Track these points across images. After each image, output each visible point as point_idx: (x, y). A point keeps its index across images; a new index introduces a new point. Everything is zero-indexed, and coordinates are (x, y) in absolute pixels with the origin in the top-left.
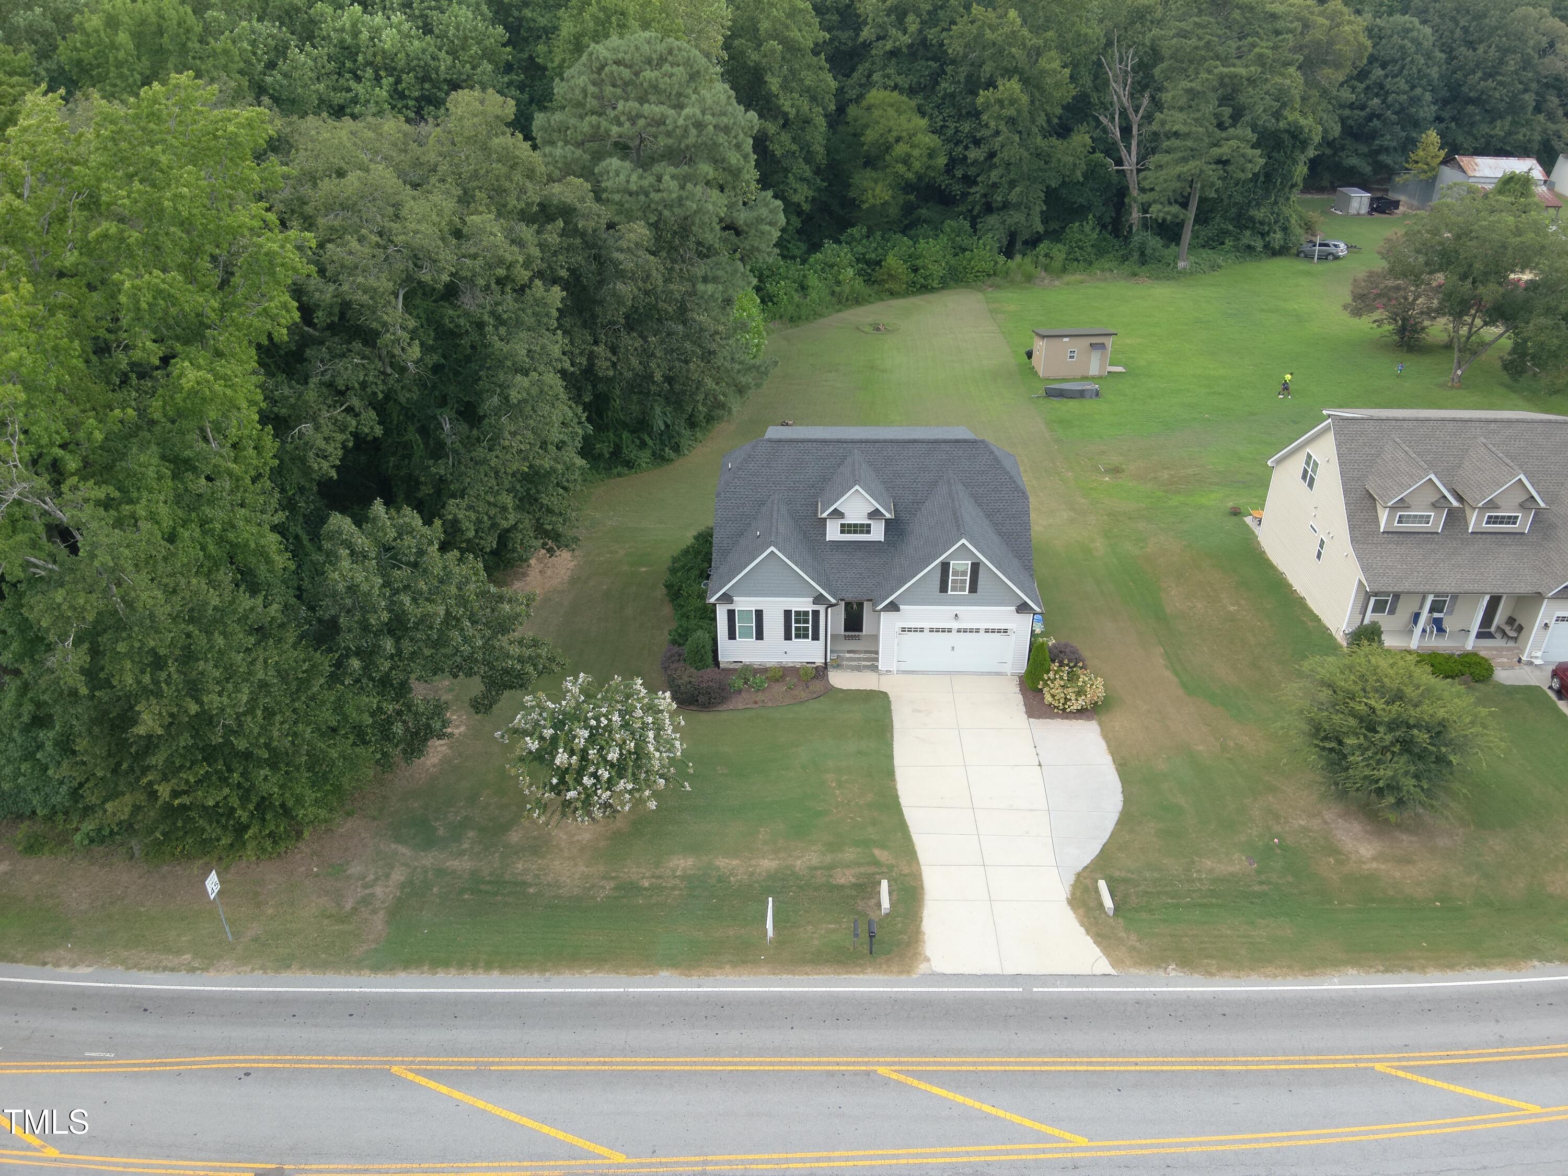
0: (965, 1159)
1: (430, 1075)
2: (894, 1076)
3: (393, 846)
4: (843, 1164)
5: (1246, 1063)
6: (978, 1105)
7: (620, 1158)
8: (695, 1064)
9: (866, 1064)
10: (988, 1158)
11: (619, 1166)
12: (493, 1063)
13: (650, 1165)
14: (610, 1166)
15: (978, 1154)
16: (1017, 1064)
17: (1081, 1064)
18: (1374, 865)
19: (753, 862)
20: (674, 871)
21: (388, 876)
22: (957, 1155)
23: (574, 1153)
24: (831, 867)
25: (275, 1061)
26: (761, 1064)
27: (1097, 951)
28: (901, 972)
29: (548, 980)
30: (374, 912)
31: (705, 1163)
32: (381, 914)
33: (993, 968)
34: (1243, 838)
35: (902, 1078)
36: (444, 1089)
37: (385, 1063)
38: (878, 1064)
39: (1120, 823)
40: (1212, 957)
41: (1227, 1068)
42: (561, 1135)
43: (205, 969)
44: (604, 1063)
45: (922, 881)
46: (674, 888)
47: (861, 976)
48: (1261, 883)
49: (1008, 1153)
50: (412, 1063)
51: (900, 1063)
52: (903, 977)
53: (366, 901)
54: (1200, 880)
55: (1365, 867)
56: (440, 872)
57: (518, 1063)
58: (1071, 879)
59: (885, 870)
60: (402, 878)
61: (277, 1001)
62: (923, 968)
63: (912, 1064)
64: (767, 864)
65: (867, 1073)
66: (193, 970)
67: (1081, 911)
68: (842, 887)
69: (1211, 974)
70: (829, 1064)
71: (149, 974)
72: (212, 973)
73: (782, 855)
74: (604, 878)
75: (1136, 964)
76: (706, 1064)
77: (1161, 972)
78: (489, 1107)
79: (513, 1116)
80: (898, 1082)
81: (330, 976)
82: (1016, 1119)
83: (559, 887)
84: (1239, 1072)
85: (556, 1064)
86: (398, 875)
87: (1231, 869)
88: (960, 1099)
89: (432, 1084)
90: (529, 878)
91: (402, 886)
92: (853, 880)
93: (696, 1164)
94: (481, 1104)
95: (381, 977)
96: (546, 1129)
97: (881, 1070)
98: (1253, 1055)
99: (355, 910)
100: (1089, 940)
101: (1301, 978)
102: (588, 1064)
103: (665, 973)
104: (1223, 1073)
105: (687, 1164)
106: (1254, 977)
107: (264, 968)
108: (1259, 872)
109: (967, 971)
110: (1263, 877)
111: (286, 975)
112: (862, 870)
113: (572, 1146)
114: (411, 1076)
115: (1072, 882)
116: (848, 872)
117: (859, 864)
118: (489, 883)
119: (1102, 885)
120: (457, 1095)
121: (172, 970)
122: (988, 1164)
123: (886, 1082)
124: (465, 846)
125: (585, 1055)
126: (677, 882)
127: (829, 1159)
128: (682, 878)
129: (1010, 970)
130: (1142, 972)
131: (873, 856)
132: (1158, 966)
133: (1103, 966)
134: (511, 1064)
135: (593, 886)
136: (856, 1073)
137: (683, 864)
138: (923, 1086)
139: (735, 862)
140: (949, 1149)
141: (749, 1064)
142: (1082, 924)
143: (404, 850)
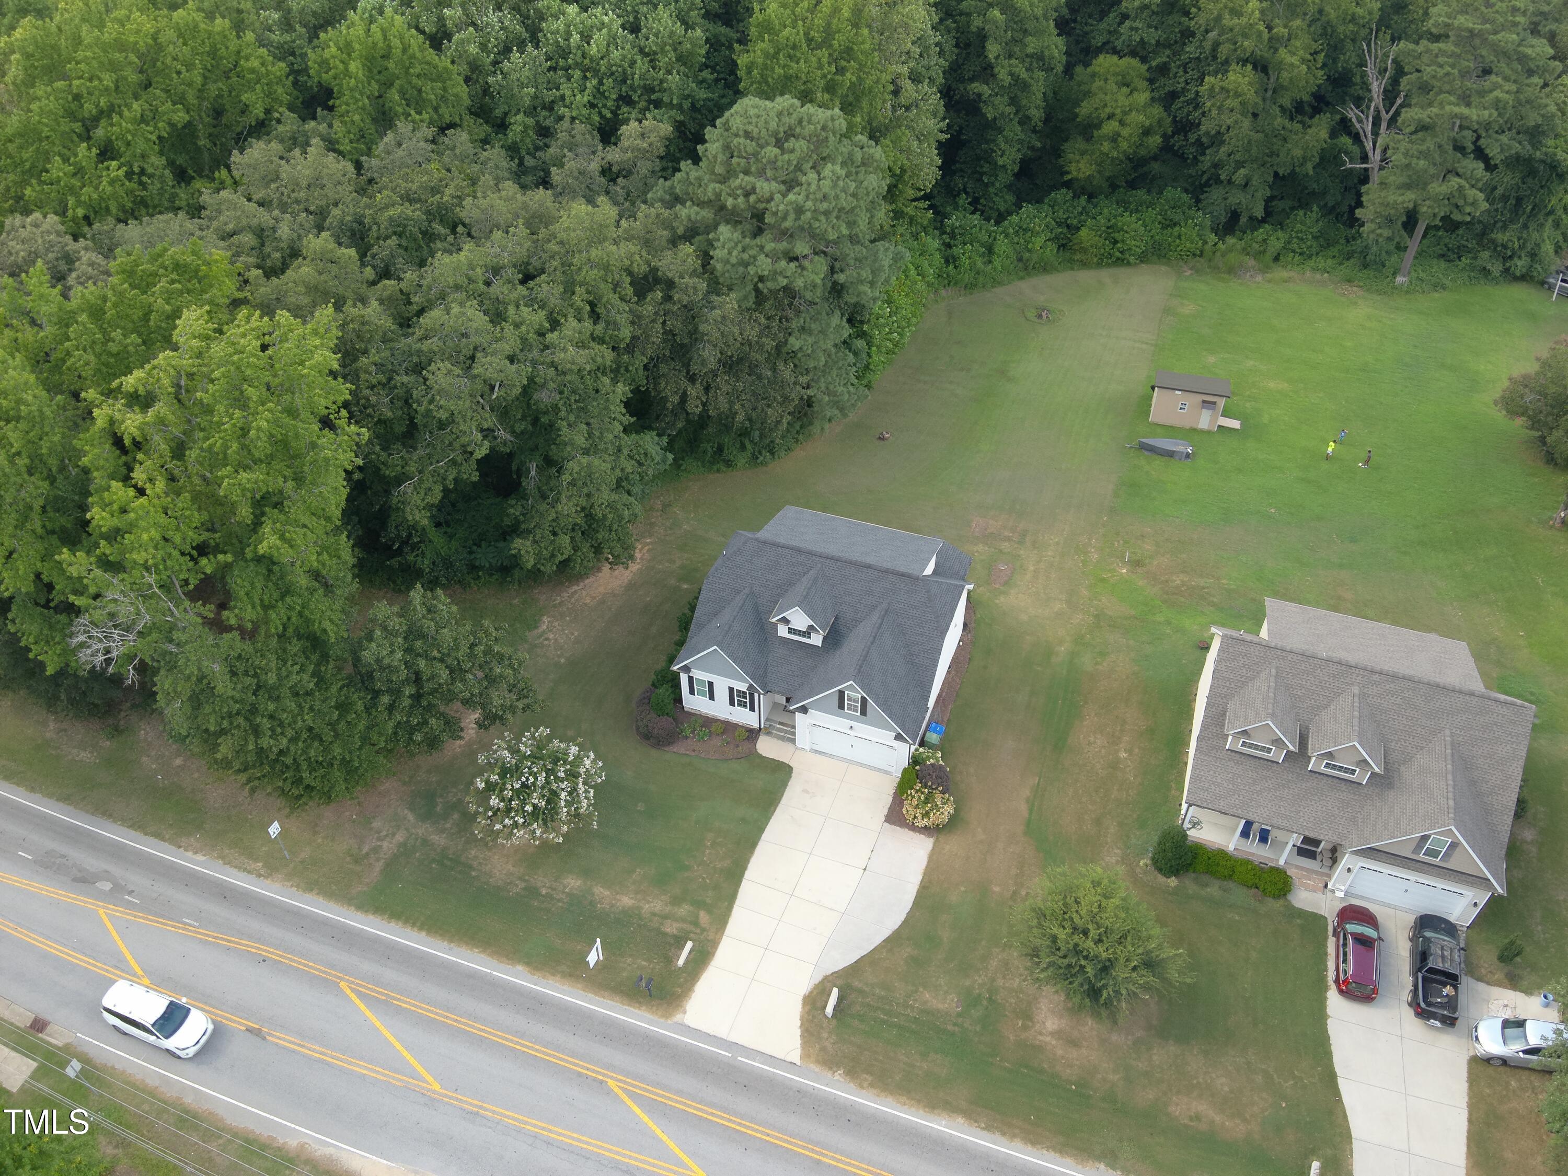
0: (626, 1160)
1: (359, 994)
2: (616, 1090)
3: (406, 811)
4: (555, 1136)
5: (838, 1161)
6: (654, 1127)
7: (437, 1087)
8: (506, 1039)
9: (604, 1075)
10: (640, 1165)
11: (434, 1092)
12: (396, 999)
13: (450, 1098)
14: (429, 1090)
15: (636, 1159)
16: (695, 1108)
17: (734, 1122)
18: (1048, 1039)
19: (618, 897)
20: (565, 887)
21: (394, 835)
22: (624, 1155)
23: (415, 1075)
24: (665, 917)
25: (281, 956)
26: (543, 1053)
27: (797, 1042)
28: (662, 1016)
29: (451, 949)
30: (378, 860)
31: (481, 1107)
32: (381, 863)
33: (722, 1032)
34: (968, 983)
35: (620, 1092)
36: (362, 1007)
37: (339, 978)
38: (611, 1078)
39: (888, 940)
40: (871, 1074)
41: (824, 1159)
42: (412, 1061)
43: (266, 877)
44: (456, 1021)
45: (716, 948)
46: (559, 900)
47: (636, 1011)
48: (955, 1024)
49: (654, 1166)
50: (353, 982)
51: (625, 1082)
52: (662, 1020)
53: (376, 850)
54: (912, 1007)
55: (1041, 1038)
56: (425, 842)
57: (409, 1004)
58: (818, 978)
59: (698, 931)
60: (401, 840)
61: (297, 914)
62: (678, 1017)
63: (632, 1085)
64: (627, 901)
65: (601, 1082)
66: (260, 876)
67: (807, 1008)
68: (665, 934)
69: (862, 1087)
70: (582, 1067)
71: (234, 871)
72: (268, 882)
73: (639, 896)
74: (520, 879)
75: (817, 1062)
76: (512, 1041)
77: (829, 1074)
78: (382, 1028)
79: (392, 1039)
80: (616, 1095)
81: (332, 905)
82: (672, 1145)
83: (491, 877)
84: (830, 1165)
85: (429, 1011)
86: (400, 837)
87: (941, 1006)
88: (646, 1119)
89: (357, 1001)
90: (475, 864)
91: (400, 845)
92: (675, 932)
93: (476, 1106)
94: (378, 1024)
95: (360, 915)
96: (405, 1053)
97: (611, 1083)
98: (847, 1157)
99: (367, 854)
100: (798, 1032)
101: (921, 1112)
102: (447, 1017)
103: (520, 968)
104: (819, 1162)
105: (471, 1104)
106: (890, 1099)
107: (298, 887)
108: (959, 1015)
109: (704, 1029)
110: (960, 1020)
111: (308, 896)
112: (685, 926)
113: (414, 1070)
114: (348, 992)
115: (817, 982)
116: (676, 925)
117: (683, 920)
118: (451, 859)
119: (835, 992)
120: (368, 1013)
121: (249, 872)
122: (638, 1168)
123: (609, 1092)
124: (448, 825)
125: (448, 1010)
126: (563, 896)
127: (550, 1131)
128: (568, 894)
129: (733, 1038)
130: (817, 1070)
131: (697, 917)
132: (831, 1069)
133: (795, 1056)
134: (406, 1002)
135: (511, 883)
136: (595, 1079)
137: (573, 883)
138: (629, 1102)
139: (607, 893)
140: (620, 1150)
141: (537, 1050)
142: (802, 1019)
143: (411, 817)
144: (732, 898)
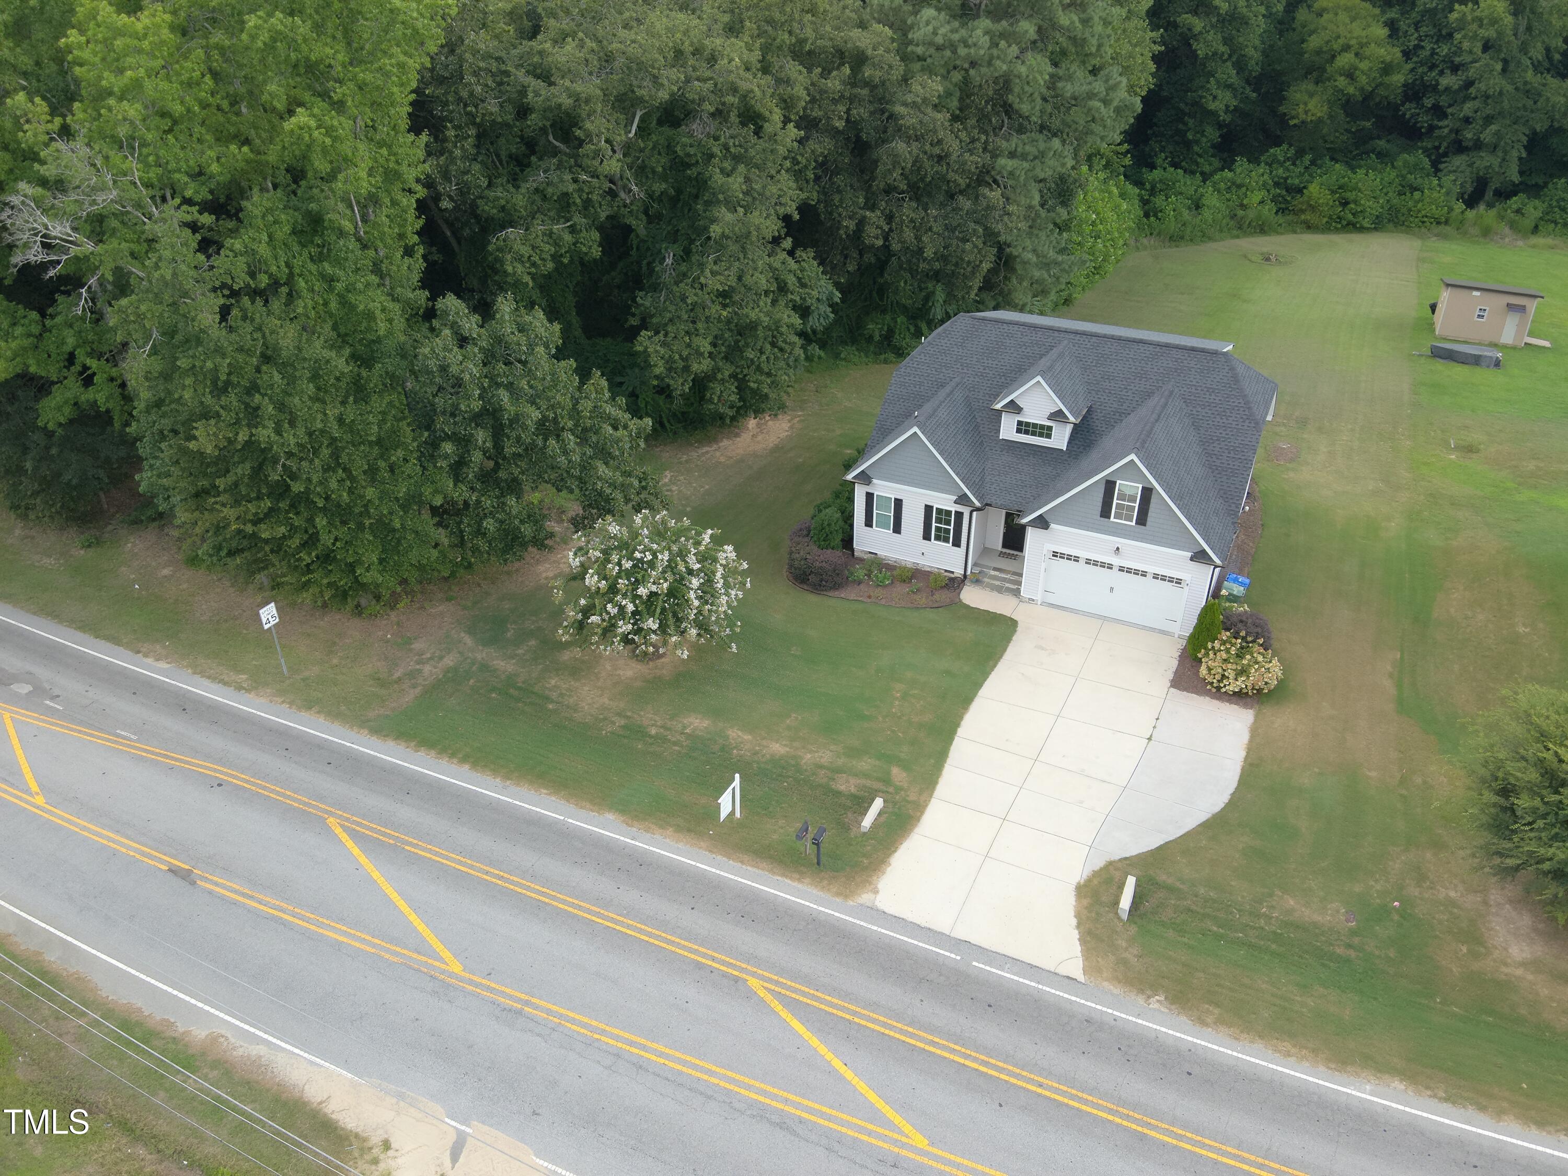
0: (780, 1106)
1: (353, 835)
2: (762, 993)
3: (463, 634)
4: (654, 1058)
5: (1180, 1138)
6: (829, 1056)
7: (456, 968)
8: (580, 908)
9: (742, 970)
10: (805, 1115)
11: (451, 975)
12: (411, 844)
13: (477, 985)
14: (443, 972)
15: (797, 1106)
16: (901, 1031)
17: (975, 1060)
19: (764, 743)
20: (685, 727)
21: (441, 658)
22: (774, 1097)
23: (422, 948)
24: (839, 771)
25: (247, 782)
26: (640, 931)
27: (1077, 949)
28: (838, 894)
29: (505, 788)
30: (414, 686)
31: (527, 1003)
32: (418, 690)
33: (942, 924)
34: (1358, 888)
35: (768, 998)
36: (356, 851)
37: (327, 812)
38: (754, 975)
39: (1206, 826)
40: (1217, 1005)
41: (1153, 1133)
42: (421, 927)
43: (248, 691)
44: (501, 878)
45: (922, 813)
46: (675, 744)
47: (795, 884)
48: (1349, 946)
49: (830, 1118)
50: (347, 820)
51: (777, 983)
52: (838, 900)
53: (412, 675)
54: (1268, 918)
56: (485, 667)
57: (430, 851)
58: (1099, 864)
59: (891, 790)
60: (451, 664)
61: (283, 733)
62: (865, 898)
63: (789, 988)
64: (777, 748)
65: (736, 980)
66: (239, 688)
67: (1085, 902)
68: (838, 794)
69: (1203, 1023)
70: (705, 956)
71: (206, 682)
72: (252, 696)
73: (796, 744)
74: (619, 714)
75: (1116, 979)
76: (589, 911)
77: (1141, 1000)
78: (381, 881)
79: (394, 896)
80: (762, 1000)
81: (336, 726)
82: (862, 1087)
83: (576, 711)
84: (1165, 1144)
85: (460, 863)
86: (449, 661)
87: (1317, 918)
88: (815, 1042)
89: (350, 844)
90: (554, 695)
91: (447, 671)
92: (853, 790)
93: (518, 1000)
94: (376, 875)
95: (375, 740)
96: (413, 917)
97: (753, 982)
98: (1197, 1132)
99: (400, 679)
100: (1075, 934)
101: (1322, 1068)
102: (487, 873)
103: (610, 816)
104: (1143, 1137)
105: (511, 997)
106: (1259, 1045)
107: (291, 703)
108: (1353, 933)
109: (910, 917)
110: (1356, 940)
111: (304, 714)
112: (869, 783)
113: (424, 940)
114: (338, 831)
115: (1097, 868)
116: (853, 781)
117: (866, 776)
118: (520, 689)
119: (1131, 881)
120: (363, 859)
121: (225, 684)
122: (801, 1121)
123: (750, 995)
124: (520, 651)
125: (490, 864)
126: (682, 738)
127: (644, 1048)
128: (689, 736)
129: (961, 933)
130: (1116, 991)
131: (889, 773)
132: (1141, 991)
133: (1075, 967)
134: (424, 849)
135: (605, 719)
136: (725, 975)
137: (697, 723)
138: (785, 1014)
139: (747, 737)
140: (769, 1089)
141: (629, 927)
142: (1078, 915)
143: (468, 640)
144: (941, 756)
